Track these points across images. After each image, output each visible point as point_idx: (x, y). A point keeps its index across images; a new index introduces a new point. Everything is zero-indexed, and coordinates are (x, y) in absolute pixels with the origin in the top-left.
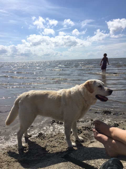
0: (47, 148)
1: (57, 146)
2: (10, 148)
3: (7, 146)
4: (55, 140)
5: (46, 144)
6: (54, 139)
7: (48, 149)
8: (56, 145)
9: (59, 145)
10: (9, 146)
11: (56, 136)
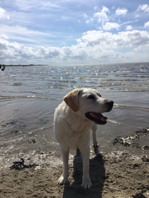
0: (110, 177)
1: (124, 177)
2: (61, 168)
3: (59, 165)
4: (121, 167)
5: (108, 171)
6: (119, 165)
7: (111, 179)
8: (122, 175)
9: (126, 175)
10: (61, 165)
11: (121, 161)
